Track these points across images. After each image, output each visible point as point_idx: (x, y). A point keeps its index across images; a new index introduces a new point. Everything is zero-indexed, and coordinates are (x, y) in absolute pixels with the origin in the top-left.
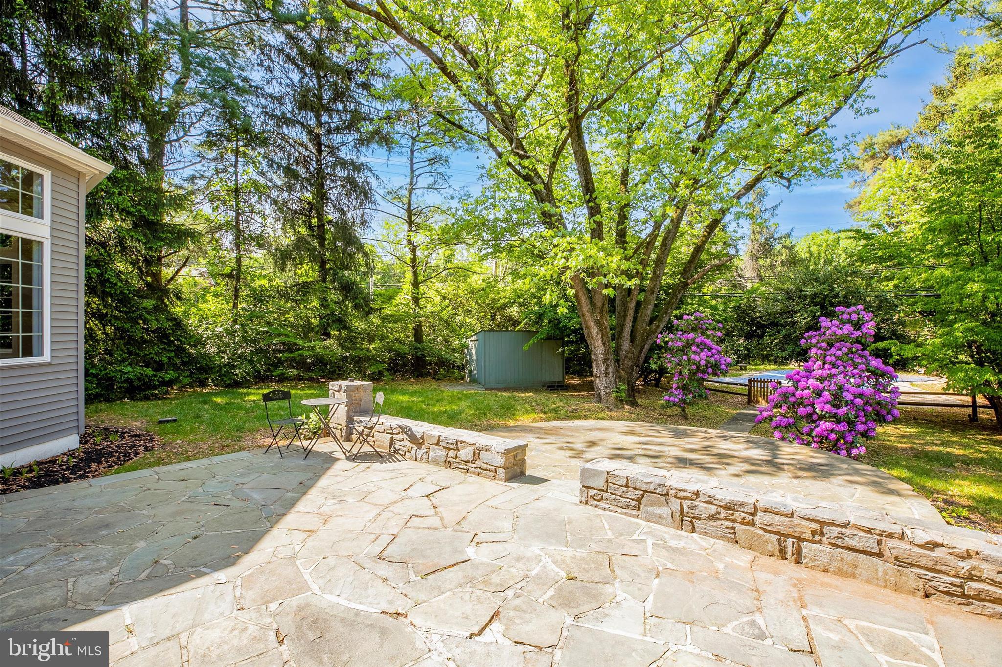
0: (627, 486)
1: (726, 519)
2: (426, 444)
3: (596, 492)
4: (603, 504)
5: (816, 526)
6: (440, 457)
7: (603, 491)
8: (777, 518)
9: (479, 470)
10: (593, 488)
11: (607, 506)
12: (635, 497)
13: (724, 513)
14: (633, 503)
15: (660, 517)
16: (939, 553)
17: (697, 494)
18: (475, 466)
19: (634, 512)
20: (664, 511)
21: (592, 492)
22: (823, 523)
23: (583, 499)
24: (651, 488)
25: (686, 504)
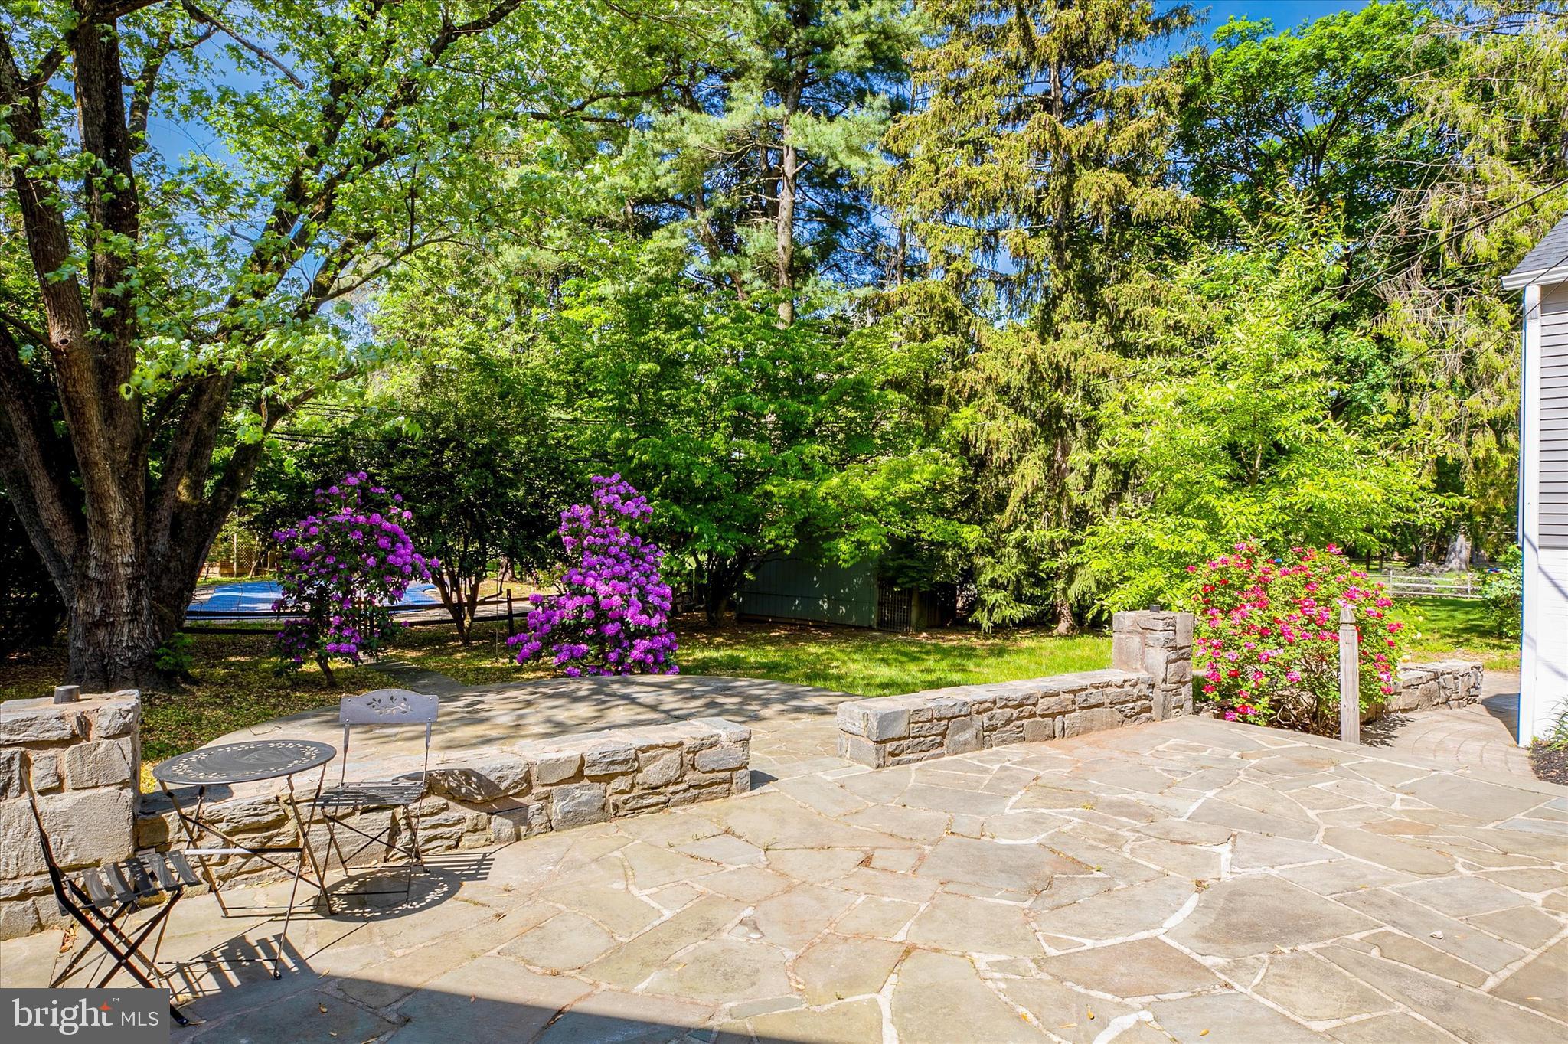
0: (931, 720)
1: (1018, 719)
2: (538, 790)
3: (896, 743)
4: (905, 757)
5: (1072, 696)
6: (588, 802)
7: (904, 738)
8: (1052, 699)
9: (694, 792)
10: (894, 739)
11: (910, 756)
12: (941, 730)
13: (1015, 713)
14: (939, 739)
15: (966, 743)
16: (1127, 687)
17: (994, 702)
18: (684, 786)
19: (939, 751)
20: (968, 735)
21: (890, 747)
22: (1074, 692)
23: (881, 761)
24: (956, 710)
25: (985, 717)
